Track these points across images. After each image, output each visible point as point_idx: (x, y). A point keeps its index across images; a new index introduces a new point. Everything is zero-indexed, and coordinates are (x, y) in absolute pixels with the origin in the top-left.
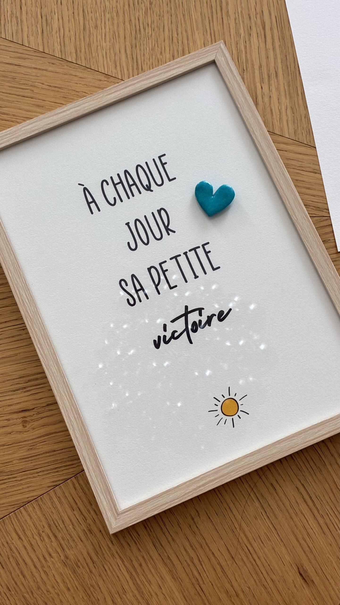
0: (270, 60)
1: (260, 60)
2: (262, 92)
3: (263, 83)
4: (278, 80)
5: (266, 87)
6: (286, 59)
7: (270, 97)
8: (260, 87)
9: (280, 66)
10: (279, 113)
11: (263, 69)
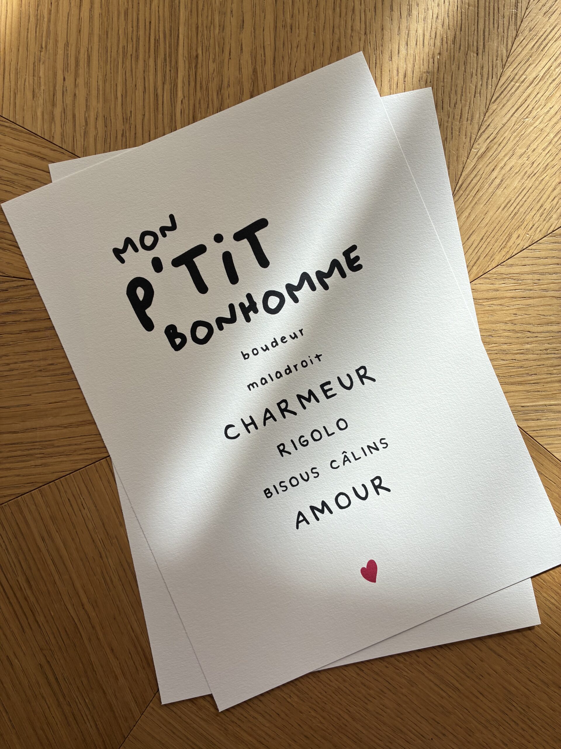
0: (82, 37)
1: (67, 35)
2: (63, 86)
3: (68, 71)
4: (89, 69)
5: (70, 79)
6: (107, 37)
7: (75, 95)
8: (62, 78)
9: (96, 47)
10: (84, 124)
11: (69, 49)
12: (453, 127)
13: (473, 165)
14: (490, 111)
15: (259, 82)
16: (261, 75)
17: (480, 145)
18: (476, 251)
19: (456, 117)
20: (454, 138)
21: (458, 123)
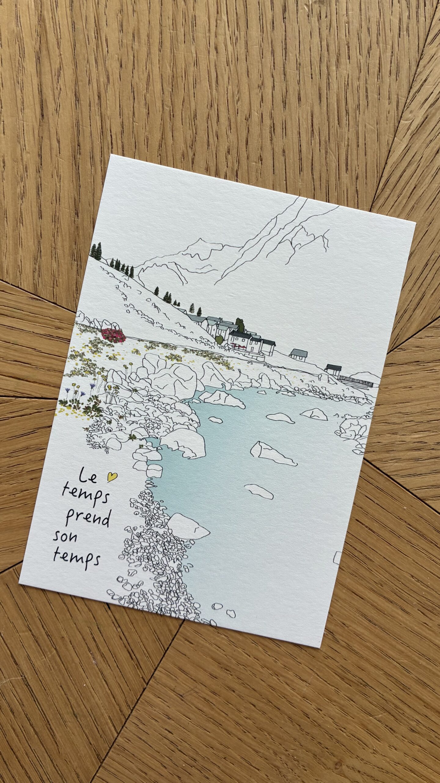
12: (368, 86)
13: (405, 146)
14: (426, 58)
15: (48, 36)
16: (52, 24)
17: (414, 113)
18: (418, 284)
19: (371, 71)
20: (370, 105)
21: (376, 80)
